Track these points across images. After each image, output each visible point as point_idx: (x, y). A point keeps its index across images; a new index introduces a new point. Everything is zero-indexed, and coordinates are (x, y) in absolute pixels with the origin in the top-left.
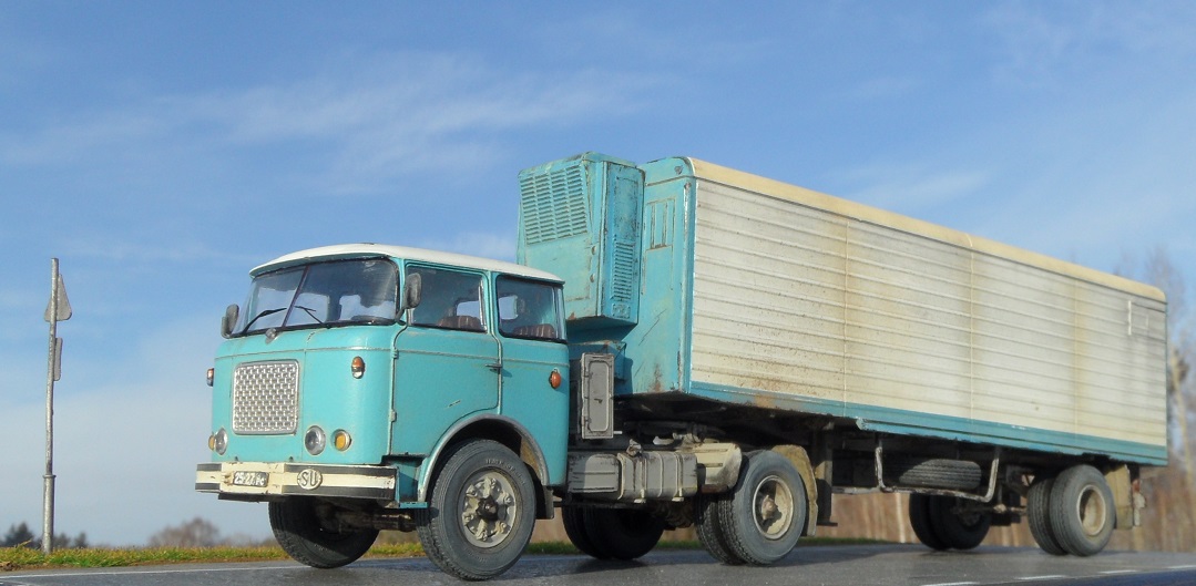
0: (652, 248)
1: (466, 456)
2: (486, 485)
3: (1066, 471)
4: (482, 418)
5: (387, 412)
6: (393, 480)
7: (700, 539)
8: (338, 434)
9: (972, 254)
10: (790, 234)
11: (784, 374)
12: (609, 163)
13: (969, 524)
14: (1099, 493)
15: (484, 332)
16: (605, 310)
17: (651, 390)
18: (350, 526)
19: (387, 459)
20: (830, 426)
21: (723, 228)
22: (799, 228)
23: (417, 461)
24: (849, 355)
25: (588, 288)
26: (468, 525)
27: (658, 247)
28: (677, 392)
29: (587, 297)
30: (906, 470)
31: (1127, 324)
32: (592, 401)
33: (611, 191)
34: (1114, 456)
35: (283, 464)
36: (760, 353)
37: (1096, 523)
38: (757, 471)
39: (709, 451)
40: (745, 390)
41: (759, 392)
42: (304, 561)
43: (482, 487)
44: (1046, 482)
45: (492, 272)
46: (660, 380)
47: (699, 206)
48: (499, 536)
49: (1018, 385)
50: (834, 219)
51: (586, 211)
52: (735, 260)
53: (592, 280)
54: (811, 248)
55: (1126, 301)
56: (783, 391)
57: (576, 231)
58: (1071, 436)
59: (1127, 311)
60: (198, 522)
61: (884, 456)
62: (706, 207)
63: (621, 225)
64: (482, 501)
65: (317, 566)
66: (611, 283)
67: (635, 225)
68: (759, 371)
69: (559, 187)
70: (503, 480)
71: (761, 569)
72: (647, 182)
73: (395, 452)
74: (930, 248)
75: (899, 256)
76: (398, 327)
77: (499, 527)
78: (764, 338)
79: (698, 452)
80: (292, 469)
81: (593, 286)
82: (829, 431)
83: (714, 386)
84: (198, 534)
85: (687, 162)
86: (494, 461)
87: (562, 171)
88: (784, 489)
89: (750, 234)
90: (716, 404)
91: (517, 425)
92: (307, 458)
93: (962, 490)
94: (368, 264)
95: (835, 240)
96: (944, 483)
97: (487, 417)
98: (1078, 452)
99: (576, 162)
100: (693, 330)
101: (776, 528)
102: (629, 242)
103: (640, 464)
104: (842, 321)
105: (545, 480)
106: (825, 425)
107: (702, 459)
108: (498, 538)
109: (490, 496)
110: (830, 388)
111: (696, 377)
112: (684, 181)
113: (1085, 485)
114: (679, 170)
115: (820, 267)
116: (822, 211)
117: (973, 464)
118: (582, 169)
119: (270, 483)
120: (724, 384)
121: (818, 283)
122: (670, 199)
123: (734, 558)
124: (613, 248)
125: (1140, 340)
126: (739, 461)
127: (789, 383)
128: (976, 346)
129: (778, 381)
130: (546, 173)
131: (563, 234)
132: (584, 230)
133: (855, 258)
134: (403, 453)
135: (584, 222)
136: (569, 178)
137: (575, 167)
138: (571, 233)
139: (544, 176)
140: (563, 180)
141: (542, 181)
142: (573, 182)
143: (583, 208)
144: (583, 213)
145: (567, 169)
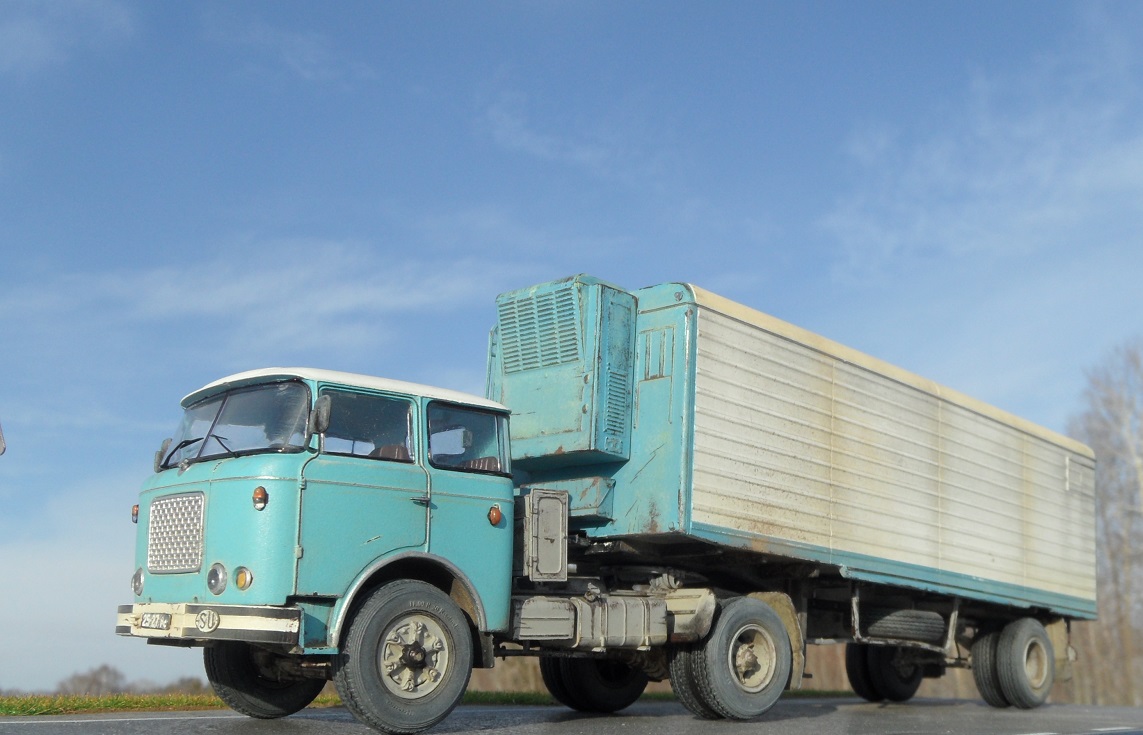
0: (646, 379)
1: (386, 599)
2: (410, 629)
3: (1012, 625)
4: (406, 556)
5: (293, 548)
6: (296, 623)
7: (674, 691)
8: (240, 570)
9: (940, 403)
10: (783, 370)
11: (777, 517)
12: (604, 287)
13: (904, 676)
14: (1042, 645)
15: (411, 462)
16: (598, 443)
17: (646, 531)
18: (290, 675)
19: (291, 600)
20: (815, 573)
21: (722, 359)
22: (792, 365)
23: (330, 601)
24: (834, 500)
25: (579, 420)
26: (391, 675)
27: (654, 377)
28: (678, 532)
29: (579, 430)
30: (876, 620)
31: (1065, 480)
32: (542, 541)
33: (605, 317)
34: (1055, 610)
35: (183, 606)
36: (756, 494)
37: (1038, 675)
38: (733, 620)
39: (683, 597)
40: (742, 533)
41: (755, 535)
42: (243, 712)
43: (406, 633)
44: (991, 636)
45: (422, 398)
46: (657, 519)
47: (700, 335)
48: (428, 684)
49: (978, 536)
50: (822, 359)
51: (578, 337)
52: (733, 395)
53: (584, 411)
54: (801, 386)
55: (1064, 456)
56: (776, 535)
57: (565, 359)
58: (1020, 589)
59: (1064, 467)
60: (105, 669)
61: (861, 605)
62: (707, 337)
63: (615, 353)
64: (406, 648)
65: (258, 717)
66: (605, 415)
67: (628, 354)
68: (755, 513)
69: (545, 310)
70: (432, 624)
71: (741, 724)
72: (640, 309)
73: (301, 592)
74: (904, 394)
75: (877, 400)
76: (307, 455)
77: (426, 675)
78: (759, 478)
79: (671, 598)
80: (193, 610)
81: (585, 419)
82: (815, 578)
83: (714, 527)
84: (104, 679)
85: (688, 289)
86: (419, 604)
87: (551, 294)
88: (765, 639)
89: (746, 368)
90: (714, 546)
91: (449, 565)
92: (211, 599)
93: (925, 641)
94: (282, 388)
95: (822, 380)
96: (911, 634)
97: (412, 555)
98: (1026, 605)
99: (569, 284)
100: (694, 467)
101: (755, 682)
102: (622, 373)
103: (598, 610)
104: (829, 464)
105: (483, 625)
106: (811, 572)
107: (672, 606)
108: (427, 687)
109: (416, 642)
110: (818, 533)
111: (697, 517)
112: (686, 308)
113: (1033, 636)
114: (679, 296)
115: (809, 407)
116: (812, 349)
117: (935, 615)
118: (574, 291)
119: (172, 626)
120: (722, 525)
121: (807, 424)
122: (669, 327)
123: (711, 713)
124: (607, 378)
125: (1076, 495)
126: (712, 608)
127: (782, 527)
128: (944, 496)
129: (772, 524)
130: (530, 295)
131: (549, 362)
132: (575, 357)
133: (840, 400)
134: (311, 593)
135: (575, 349)
136: (558, 302)
137: (566, 290)
138: (558, 361)
139: (528, 300)
140: (551, 304)
141: (525, 305)
142: (563, 306)
143: (574, 334)
144: (574, 339)
145: (557, 292)
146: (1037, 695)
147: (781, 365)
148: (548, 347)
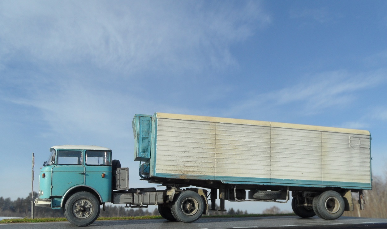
1: (75, 196)
2: (82, 203)
6: (50, 203)
8: (42, 191)
11: (190, 169)
12: (140, 117)
19: (51, 198)
23: (61, 197)
26: (76, 213)
32: (121, 180)
33: (141, 124)
41: (181, 175)
56: (190, 174)
64: (81, 207)
67: (149, 132)
68: (181, 169)
70: (88, 201)
73: (53, 195)
77: (87, 213)
78: (183, 159)
86: (84, 197)
89: (177, 131)
91: (91, 188)
97: (80, 186)
102: (147, 137)
103: (140, 196)
105: (101, 201)
108: (86, 216)
109: (84, 206)
127: (193, 172)
129: (188, 171)
134: (55, 196)
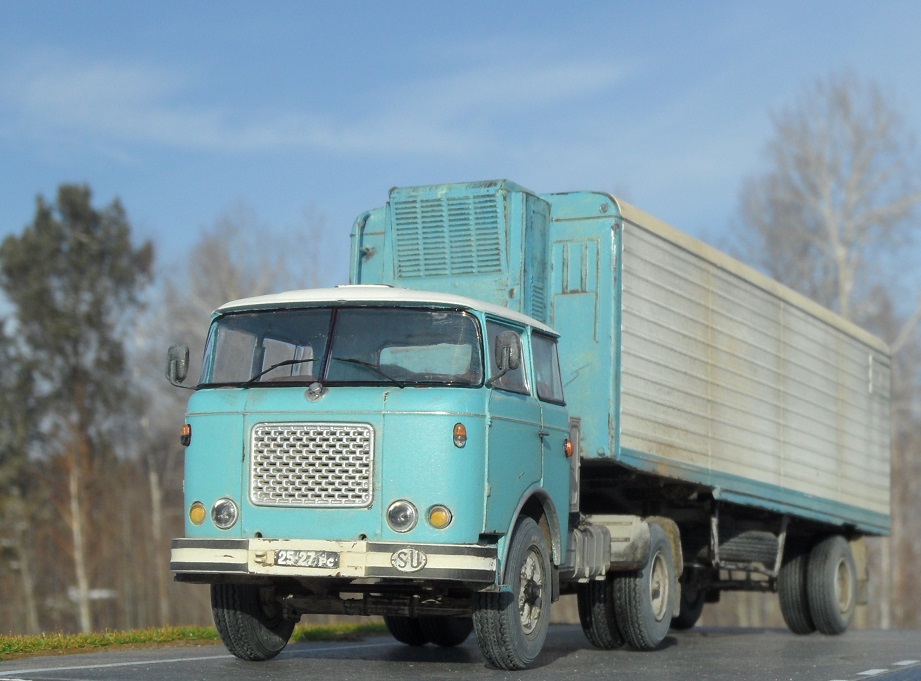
0: (564, 293)
3: (823, 545)
9: (782, 305)
14: (848, 566)
20: (695, 494)
21: (638, 274)
22: (683, 274)
24: (711, 417)
27: (574, 292)
28: (607, 458)
31: (869, 380)
33: (529, 227)
34: (861, 527)
36: (661, 416)
37: (845, 599)
40: (654, 457)
41: (660, 459)
46: (581, 444)
47: (624, 250)
49: (807, 449)
50: (703, 265)
51: (502, 247)
52: (646, 311)
54: (690, 297)
55: (867, 354)
56: (676, 457)
58: (836, 504)
59: (867, 367)
61: (720, 527)
62: (629, 251)
63: (536, 265)
67: (544, 266)
68: (661, 435)
69: (459, 215)
72: (554, 216)
74: (759, 298)
75: (741, 306)
78: (662, 397)
82: (694, 500)
83: (635, 452)
85: (613, 201)
87: (467, 198)
90: (631, 472)
95: (704, 288)
98: (839, 522)
99: (492, 190)
100: (622, 389)
102: (540, 285)
104: (707, 379)
106: (689, 495)
110: (701, 454)
111: (625, 443)
112: (612, 221)
113: (842, 556)
115: (695, 318)
116: (696, 256)
118: (499, 198)
120: (640, 450)
122: (592, 240)
124: (530, 292)
125: (877, 399)
127: (678, 449)
128: (784, 406)
129: (671, 446)
130: (439, 197)
131: (462, 270)
132: (497, 268)
133: (716, 308)
135: (498, 260)
136: (476, 208)
137: (489, 196)
138: (474, 270)
139: (435, 200)
140: (468, 209)
141: (432, 206)
142: (484, 213)
143: (497, 244)
144: (497, 249)
145: (475, 197)
146: (844, 618)
147: (676, 275)
148: (460, 255)
